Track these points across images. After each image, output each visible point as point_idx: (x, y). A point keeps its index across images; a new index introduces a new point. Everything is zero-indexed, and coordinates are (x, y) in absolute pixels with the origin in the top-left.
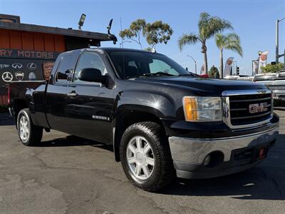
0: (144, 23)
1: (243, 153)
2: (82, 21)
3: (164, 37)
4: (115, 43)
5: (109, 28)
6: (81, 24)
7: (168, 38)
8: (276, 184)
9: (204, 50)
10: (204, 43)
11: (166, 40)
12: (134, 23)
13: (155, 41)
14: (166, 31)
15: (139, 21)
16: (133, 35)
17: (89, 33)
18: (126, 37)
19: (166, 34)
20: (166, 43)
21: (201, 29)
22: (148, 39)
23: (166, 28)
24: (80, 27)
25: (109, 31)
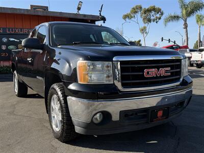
0: (141, 8)
1: (136, 114)
2: (80, 6)
3: (157, 18)
4: (104, 23)
5: (100, 11)
6: (79, 9)
7: (160, 19)
8: (178, 143)
9: (186, 26)
10: (185, 21)
11: (158, 20)
12: (134, 9)
13: (149, 21)
14: (158, 13)
15: (137, 7)
16: (132, 17)
17: (85, 16)
18: (127, 19)
19: (158, 16)
20: (157, 22)
21: (182, 10)
22: (144, 19)
23: (158, 11)
24: (78, 11)
25: (100, 13)
